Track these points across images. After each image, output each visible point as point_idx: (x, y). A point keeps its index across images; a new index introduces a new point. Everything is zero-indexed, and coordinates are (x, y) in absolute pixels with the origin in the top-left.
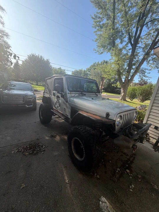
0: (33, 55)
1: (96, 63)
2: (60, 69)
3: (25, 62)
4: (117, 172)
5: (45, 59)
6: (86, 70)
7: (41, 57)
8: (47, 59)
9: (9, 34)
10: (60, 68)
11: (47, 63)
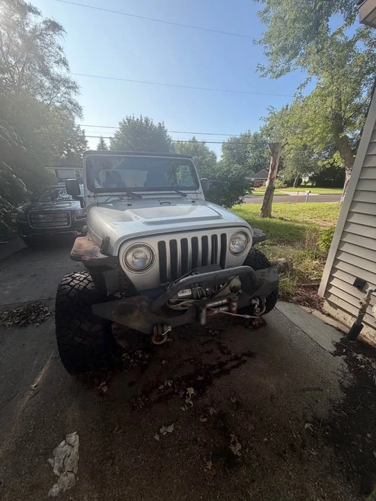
0: (129, 121)
1: (289, 108)
2: (194, 141)
3: (117, 140)
4: (161, 387)
5: (156, 124)
6: (259, 132)
7: (147, 120)
8: (160, 123)
9: (78, 84)
10: (194, 138)
11: (161, 131)
